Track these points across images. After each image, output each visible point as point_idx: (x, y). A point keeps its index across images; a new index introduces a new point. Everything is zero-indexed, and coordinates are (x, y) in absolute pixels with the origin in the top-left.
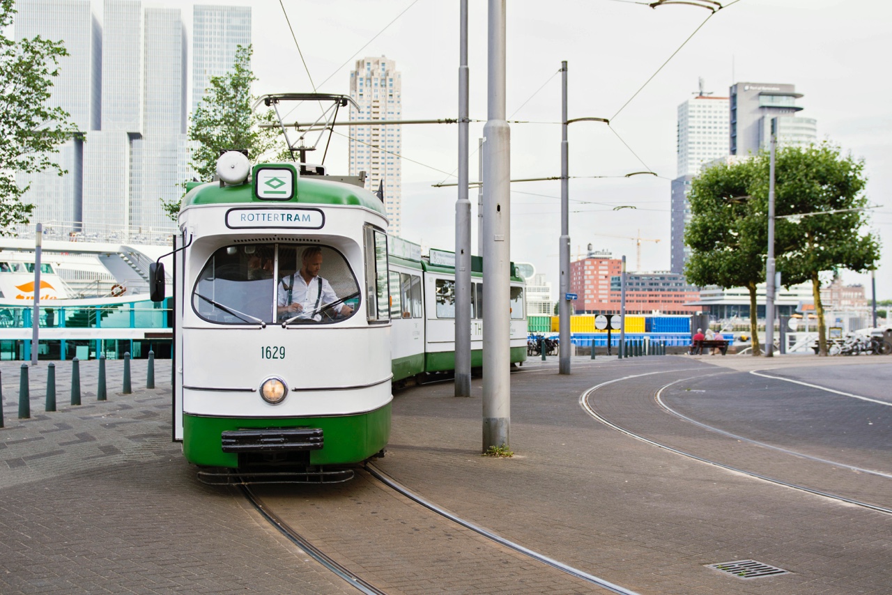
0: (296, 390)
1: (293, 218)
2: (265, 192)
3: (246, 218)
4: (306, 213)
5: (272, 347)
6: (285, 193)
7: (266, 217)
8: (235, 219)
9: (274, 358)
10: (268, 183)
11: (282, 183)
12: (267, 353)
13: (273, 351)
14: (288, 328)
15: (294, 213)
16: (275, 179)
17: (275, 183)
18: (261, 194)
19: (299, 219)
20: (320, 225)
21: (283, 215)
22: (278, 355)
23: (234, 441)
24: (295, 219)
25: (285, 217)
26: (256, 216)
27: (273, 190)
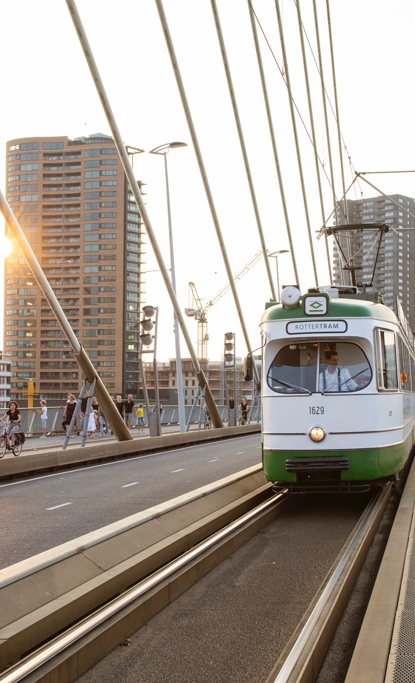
0: (331, 433)
1: (327, 327)
2: (310, 311)
3: (299, 328)
4: (336, 323)
5: (316, 407)
6: (322, 311)
7: (311, 326)
8: (292, 328)
9: (317, 414)
10: (312, 305)
11: (321, 305)
12: (313, 411)
13: (316, 409)
14: (325, 395)
15: (328, 323)
16: (316, 302)
17: (316, 305)
18: (308, 312)
19: (331, 327)
20: (344, 330)
21: (321, 325)
22: (319, 412)
23: (293, 465)
24: (329, 327)
25: (323, 326)
26: (305, 326)
27: (315, 309)
